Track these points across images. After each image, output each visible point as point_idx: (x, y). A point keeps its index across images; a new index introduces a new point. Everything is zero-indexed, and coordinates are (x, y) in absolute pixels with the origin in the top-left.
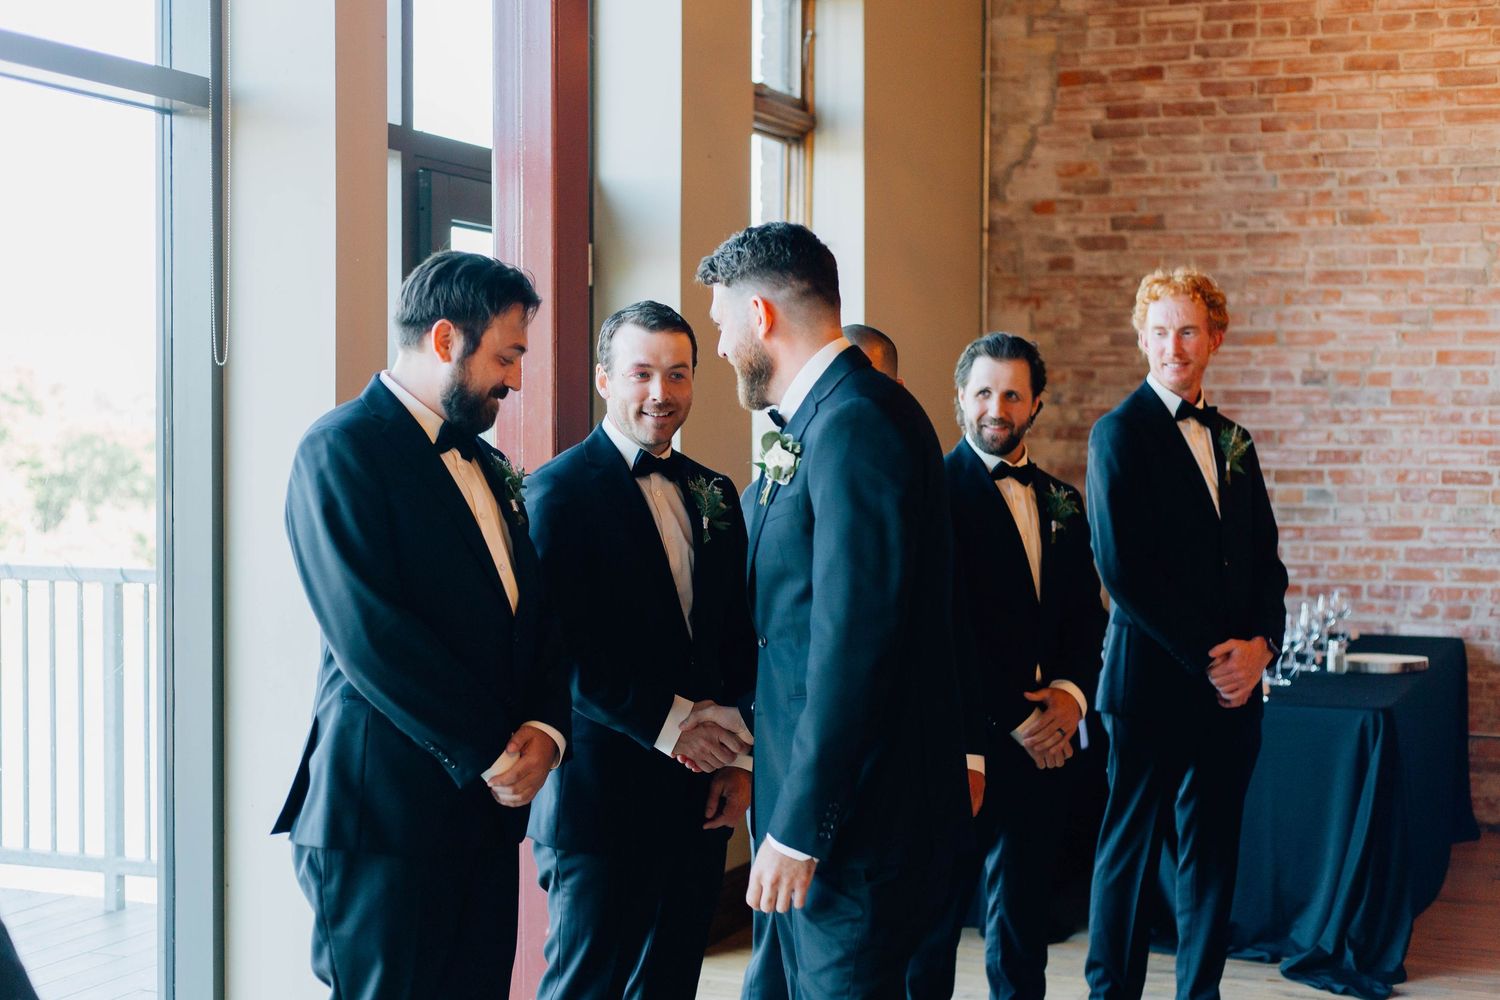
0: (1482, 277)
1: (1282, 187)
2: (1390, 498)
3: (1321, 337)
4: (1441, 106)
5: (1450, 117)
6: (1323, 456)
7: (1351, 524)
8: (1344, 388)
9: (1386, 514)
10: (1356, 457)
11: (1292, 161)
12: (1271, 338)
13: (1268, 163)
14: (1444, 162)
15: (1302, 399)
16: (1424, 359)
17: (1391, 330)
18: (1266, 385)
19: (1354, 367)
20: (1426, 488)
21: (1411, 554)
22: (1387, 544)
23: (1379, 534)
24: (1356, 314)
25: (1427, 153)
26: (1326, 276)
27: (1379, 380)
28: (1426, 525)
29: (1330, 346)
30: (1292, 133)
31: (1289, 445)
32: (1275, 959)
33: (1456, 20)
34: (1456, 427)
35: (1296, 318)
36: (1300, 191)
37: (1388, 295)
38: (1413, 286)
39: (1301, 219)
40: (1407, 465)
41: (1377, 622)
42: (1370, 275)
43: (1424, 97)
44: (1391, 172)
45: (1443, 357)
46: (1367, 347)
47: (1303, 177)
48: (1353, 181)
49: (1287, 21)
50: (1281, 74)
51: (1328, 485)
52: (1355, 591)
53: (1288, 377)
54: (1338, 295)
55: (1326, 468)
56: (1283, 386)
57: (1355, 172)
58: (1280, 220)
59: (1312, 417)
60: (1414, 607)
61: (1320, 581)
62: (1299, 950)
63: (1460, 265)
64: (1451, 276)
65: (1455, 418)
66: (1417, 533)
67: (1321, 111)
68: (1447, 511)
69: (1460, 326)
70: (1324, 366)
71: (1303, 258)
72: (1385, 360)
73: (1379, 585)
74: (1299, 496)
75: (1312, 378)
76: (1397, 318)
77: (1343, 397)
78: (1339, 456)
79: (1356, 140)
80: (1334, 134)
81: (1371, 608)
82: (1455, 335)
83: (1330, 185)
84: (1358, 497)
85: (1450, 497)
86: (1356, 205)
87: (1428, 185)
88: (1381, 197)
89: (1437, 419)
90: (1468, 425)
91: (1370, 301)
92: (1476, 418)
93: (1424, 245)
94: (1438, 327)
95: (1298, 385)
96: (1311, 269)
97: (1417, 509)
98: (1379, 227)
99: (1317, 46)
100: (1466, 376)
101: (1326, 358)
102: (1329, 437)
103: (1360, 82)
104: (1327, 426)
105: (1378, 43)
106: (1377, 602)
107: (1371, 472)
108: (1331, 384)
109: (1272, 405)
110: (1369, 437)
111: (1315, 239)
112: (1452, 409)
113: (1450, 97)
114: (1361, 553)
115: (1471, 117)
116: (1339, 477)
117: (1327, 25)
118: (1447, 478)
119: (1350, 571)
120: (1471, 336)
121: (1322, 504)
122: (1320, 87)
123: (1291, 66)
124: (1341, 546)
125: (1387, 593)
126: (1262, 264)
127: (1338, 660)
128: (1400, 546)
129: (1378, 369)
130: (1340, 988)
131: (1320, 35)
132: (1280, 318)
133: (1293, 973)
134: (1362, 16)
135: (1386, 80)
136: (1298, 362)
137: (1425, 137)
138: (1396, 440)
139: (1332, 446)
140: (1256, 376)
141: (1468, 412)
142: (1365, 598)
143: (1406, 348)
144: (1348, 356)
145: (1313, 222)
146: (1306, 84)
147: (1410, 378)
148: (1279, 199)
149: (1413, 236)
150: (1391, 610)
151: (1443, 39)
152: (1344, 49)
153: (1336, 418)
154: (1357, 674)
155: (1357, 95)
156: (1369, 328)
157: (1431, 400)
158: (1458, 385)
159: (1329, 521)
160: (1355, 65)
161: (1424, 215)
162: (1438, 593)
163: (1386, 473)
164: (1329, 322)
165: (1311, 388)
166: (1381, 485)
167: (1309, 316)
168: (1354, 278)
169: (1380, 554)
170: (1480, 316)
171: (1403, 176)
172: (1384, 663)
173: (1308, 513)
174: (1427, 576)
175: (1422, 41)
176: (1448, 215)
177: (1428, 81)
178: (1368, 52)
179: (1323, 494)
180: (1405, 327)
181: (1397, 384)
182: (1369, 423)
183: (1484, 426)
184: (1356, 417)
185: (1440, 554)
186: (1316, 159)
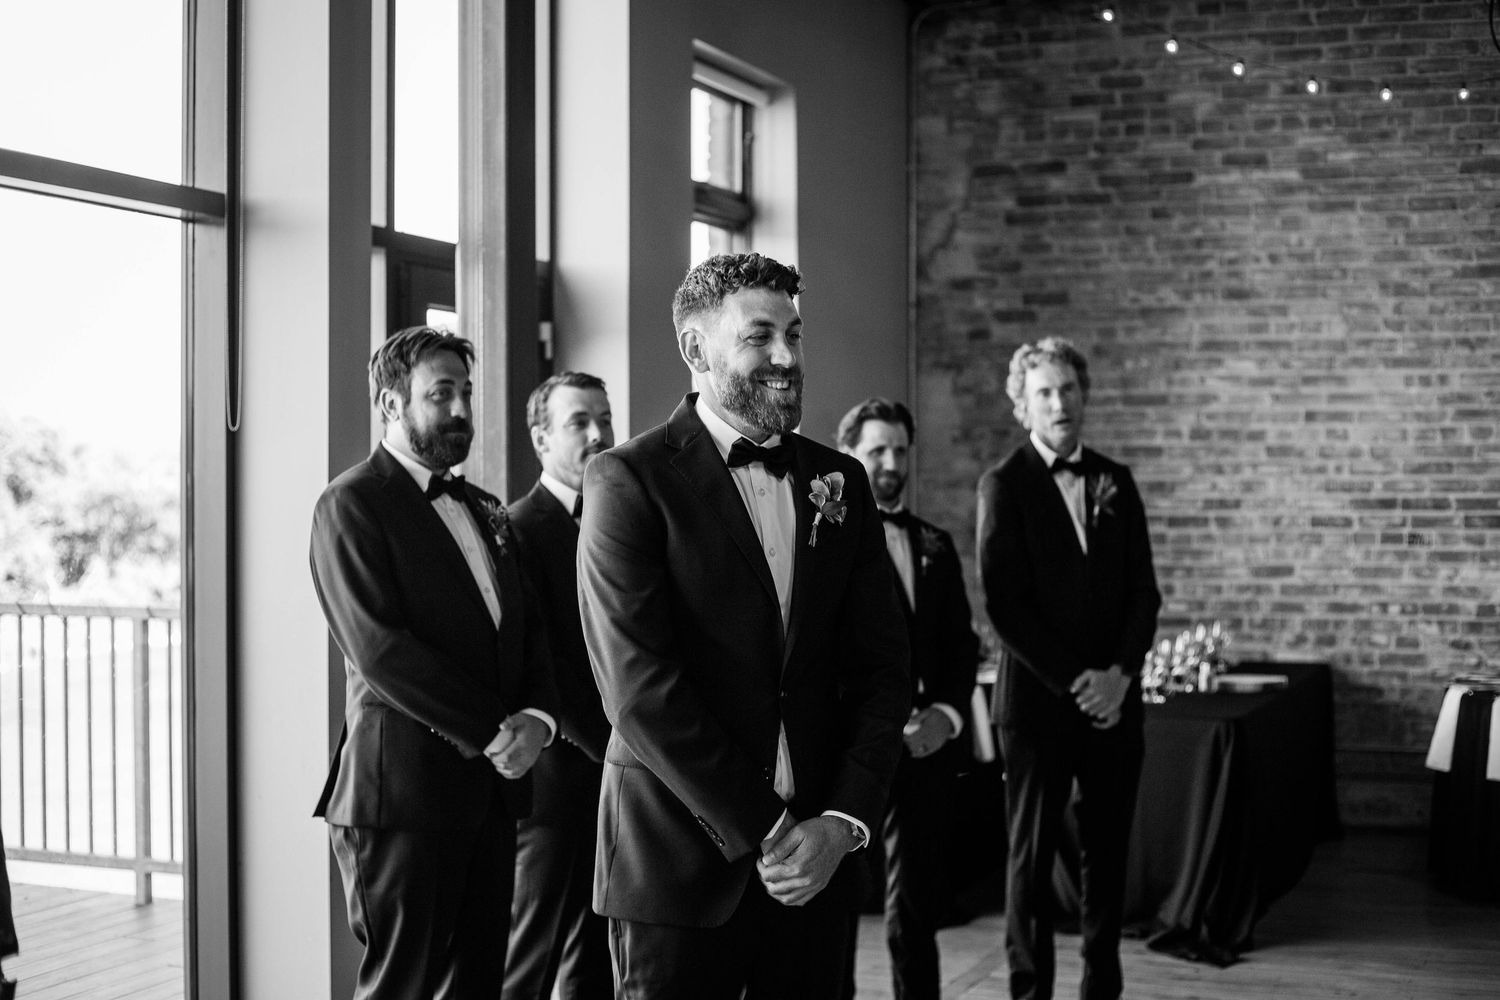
0: (1340, 346)
1: (1170, 267)
2: (1266, 540)
3: (1206, 399)
4: (1304, 197)
5: (1312, 207)
6: (1209, 504)
7: (1233, 563)
8: (1227, 443)
9: (1263, 555)
10: (1237, 504)
11: (1178, 245)
12: (1161, 400)
13: (1158, 246)
14: (1308, 245)
15: (1189, 453)
16: (1293, 418)
17: (1265, 393)
18: (1158, 441)
19: (1235, 425)
20: (1296, 531)
21: (1285, 590)
22: (1263, 581)
23: (1257, 572)
24: (1235, 379)
25: (1294, 238)
26: (1208, 345)
27: (1256, 436)
28: (1298, 564)
29: (1214, 407)
30: (1177, 221)
31: (1179, 493)
32: (1143, 936)
33: (1315, 123)
34: (1320, 479)
35: (1184, 382)
36: (1186, 271)
37: (1262, 362)
38: (1283, 354)
39: (1187, 295)
40: (1281, 511)
41: (1255, 649)
42: (1247, 345)
43: (1288, 189)
44: (1263, 255)
45: (1310, 417)
46: (1244, 407)
47: (1188, 259)
48: (1232, 262)
49: (1172, 122)
50: (1168, 168)
51: (1213, 529)
52: (1236, 624)
53: (1177, 434)
54: (1219, 362)
55: (1212, 514)
56: (1174, 442)
57: (1231, 254)
58: (1169, 296)
59: (1199, 469)
60: (1288, 636)
61: (1208, 614)
62: (1163, 925)
63: (1324, 335)
64: (1316, 346)
65: (1321, 470)
66: (1288, 571)
67: (1202, 200)
68: (1315, 552)
69: (1325, 390)
70: (1209, 425)
71: (1190, 329)
72: (1261, 419)
73: (1258, 617)
74: (1188, 539)
75: (1198, 434)
76: (1269, 382)
77: (1225, 452)
78: (1222, 504)
79: (1233, 227)
80: (1214, 221)
81: (1250, 638)
82: (1320, 397)
83: (1211, 265)
84: (1238, 540)
85: (1318, 540)
86: (1234, 283)
87: (1292, 265)
88: (1255, 275)
89: (1306, 471)
90: (1332, 475)
91: (1247, 367)
92: (1339, 469)
93: (1293, 318)
94: (1306, 390)
95: (1186, 441)
96: (1196, 339)
97: (1290, 550)
98: (1254, 303)
99: (1198, 145)
100: (1331, 433)
101: (1211, 417)
102: (1214, 487)
103: (1234, 176)
104: (1211, 477)
105: (1250, 142)
106: (1257, 633)
107: (1250, 518)
108: (1215, 438)
109: (1164, 460)
110: (1248, 487)
111: (1199, 312)
112: (1317, 462)
113: (1311, 190)
114: (1242, 589)
115: (1329, 207)
116: (1223, 522)
117: (1207, 126)
118: (1316, 522)
119: (1232, 606)
120: (1333, 398)
121: (1207, 546)
122: (1202, 180)
123: (1176, 162)
124: (1224, 583)
125: (1265, 624)
126: (1154, 334)
127: (1209, 681)
128: (1276, 583)
129: (1255, 426)
130: (1194, 956)
131: (1200, 135)
132: (1170, 382)
133: (1156, 947)
134: (1236, 119)
135: (1257, 175)
136: (1186, 421)
137: (1292, 224)
138: (1271, 488)
139: (1215, 495)
140: (1151, 434)
141: (1331, 464)
142: (1246, 629)
143: (1279, 408)
144: (1229, 415)
145: (1198, 299)
146: (1189, 177)
147: (1283, 435)
148: (1167, 278)
149: (1282, 311)
150: (1268, 639)
151: (1305, 139)
152: (1220, 146)
153: (1219, 470)
154: (1226, 693)
155: (1233, 187)
156: (1247, 391)
157: (1301, 454)
158: (1323, 440)
159: (1214, 561)
160: (1231, 161)
161: (1290, 293)
162: (1309, 624)
163: (1264, 519)
164: (1213, 385)
165: (1198, 444)
166: (1259, 529)
167: (1198, 380)
168: (1233, 347)
169: (1259, 590)
170: (1341, 380)
171: (1273, 258)
172: (1248, 682)
173: (1197, 554)
174: (1298, 608)
175: (1286, 141)
176: (1312, 292)
177: (1293, 176)
178: (1242, 150)
179: (1208, 538)
180: (1277, 390)
181: (1272, 440)
182: (1248, 474)
183: (1346, 477)
184: (1237, 469)
185: (1310, 589)
186: (1199, 243)
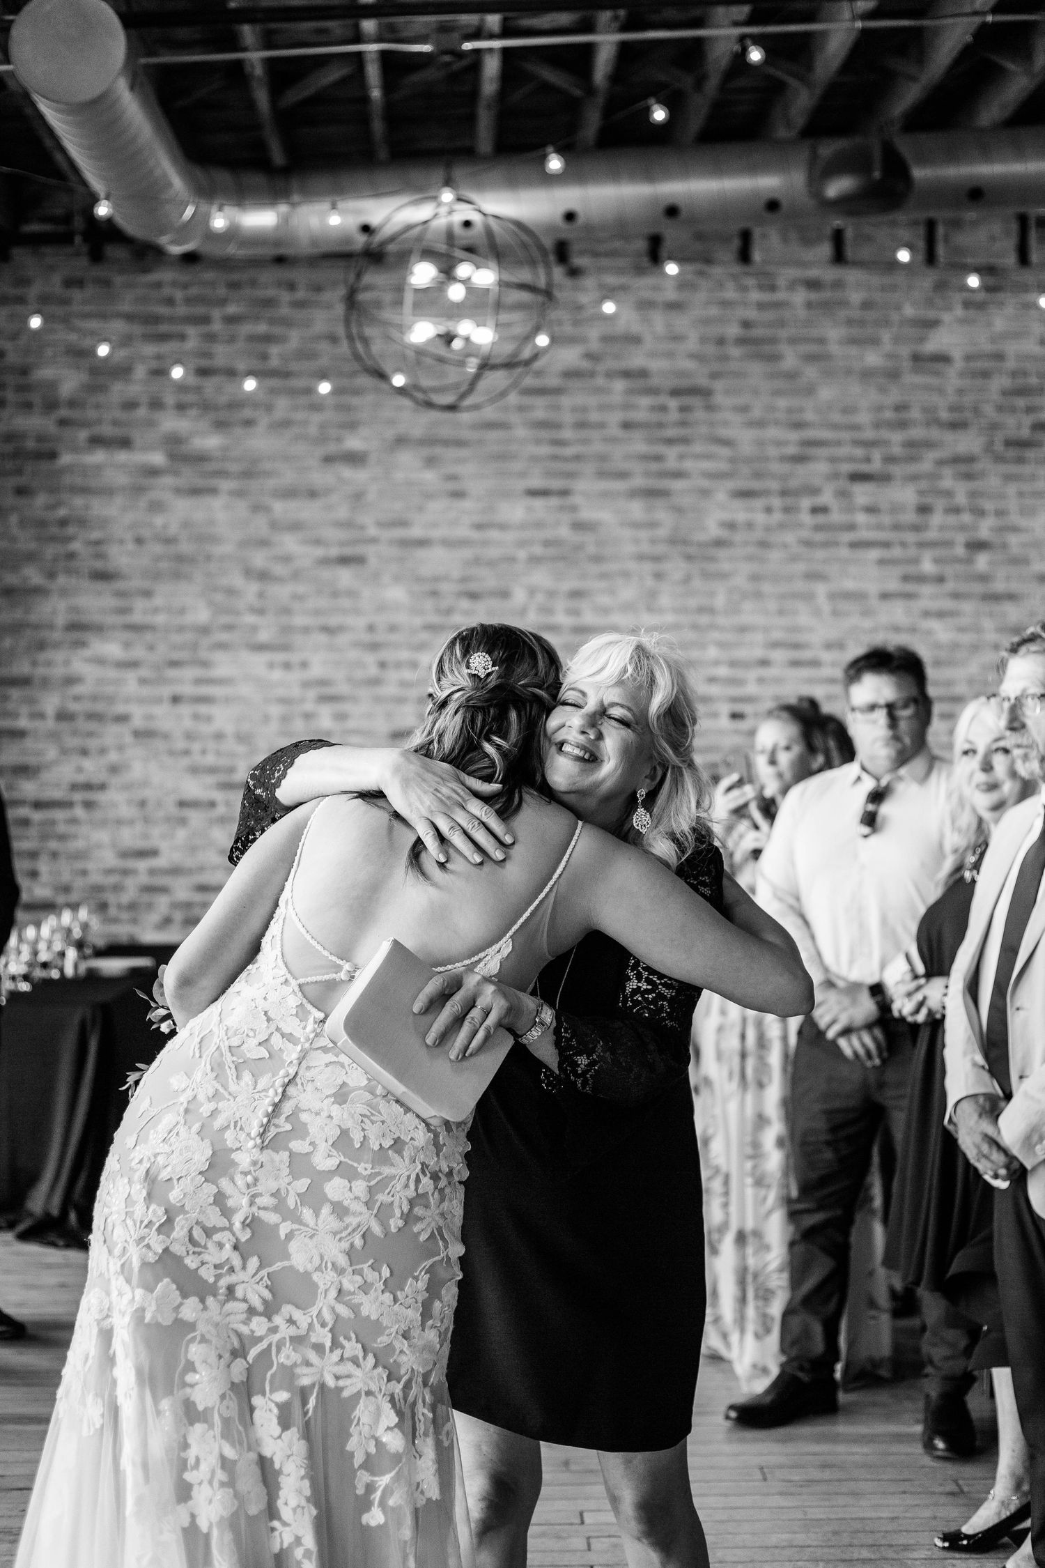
0: (204, 630)
1: (33, 546)
2: (131, 822)
3: (70, 681)
4: (168, 480)
5: (178, 491)
6: (74, 787)
7: (99, 846)
8: (92, 726)
9: (129, 837)
10: (102, 787)
11: (42, 524)
12: (24, 682)
13: (23, 523)
14: (173, 529)
15: (54, 736)
16: (158, 701)
17: (131, 677)
18: (23, 723)
19: (99, 707)
20: (161, 814)
21: (152, 872)
22: (131, 864)
23: (125, 854)
24: (100, 661)
25: (159, 521)
26: (74, 627)
27: (122, 719)
28: (163, 846)
29: (78, 689)
30: (41, 500)
31: (46, 776)
32: (11, 1226)
33: (181, 407)
34: (185, 762)
35: (49, 664)
36: (50, 551)
37: (127, 645)
38: (148, 637)
39: (51, 575)
40: (147, 793)
41: (123, 932)
42: (113, 627)
43: (153, 472)
44: (129, 536)
45: (176, 700)
46: (109, 689)
47: (53, 539)
48: (98, 543)
49: (36, 398)
50: (30, 444)
51: (79, 812)
52: (102, 907)
53: (41, 716)
54: (81, 644)
55: (78, 797)
56: (38, 724)
57: (95, 535)
58: (33, 576)
59: (64, 752)
60: (155, 917)
61: (74, 897)
62: (31, 1215)
63: (189, 619)
64: (181, 629)
65: (187, 752)
66: (153, 853)
67: (67, 480)
68: (181, 834)
69: (189, 673)
70: (74, 707)
71: (55, 610)
72: (127, 700)
73: (125, 898)
74: (53, 823)
75: (64, 716)
76: (133, 664)
77: (90, 734)
78: (88, 787)
79: (98, 508)
80: (79, 501)
81: (115, 921)
82: (185, 680)
83: (76, 546)
84: (103, 823)
85: (183, 821)
86: (99, 565)
87: (158, 549)
88: (121, 557)
89: (172, 753)
90: (197, 759)
91: (112, 649)
92: (204, 752)
93: (158, 601)
94: (172, 673)
95: (50, 723)
96: (61, 620)
97: (156, 831)
98: (119, 585)
99: (63, 423)
100: (196, 717)
101: (77, 698)
102: (80, 770)
103: (98, 457)
104: (76, 760)
105: (115, 423)
106: (125, 916)
107: (116, 800)
108: (82, 724)
109: (29, 743)
110: (114, 769)
111: (64, 593)
112: (180, 744)
113: (176, 473)
114: (109, 872)
115: (195, 492)
116: (89, 805)
117: (72, 403)
118: (182, 804)
119: (98, 889)
120: (199, 681)
121: (72, 829)
122: (66, 459)
123: (40, 438)
124: (90, 866)
125: (132, 906)
126: (18, 614)
127: (76, 966)
128: (142, 865)
129: (120, 709)
130: (61, 1243)
131: (64, 412)
132: (34, 664)
133: (24, 1237)
134: (101, 398)
135: (122, 456)
136: (51, 703)
137: (157, 507)
138: (137, 770)
139: (81, 778)
140: (15, 715)
141: (196, 747)
142: (113, 911)
143: (146, 691)
144: (95, 698)
145: (62, 580)
146: (53, 455)
147: (150, 717)
148: (31, 557)
149: (147, 594)
150: (134, 921)
151: (171, 423)
152: (85, 424)
153: (84, 752)
154: (93, 977)
155: (98, 468)
156: (112, 673)
157: (166, 736)
158: (188, 723)
159: (79, 844)
160: (97, 441)
161: (157, 576)
162: (175, 905)
163: (129, 802)
164: (79, 666)
165: (64, 726)
166: (125, 811)
167: (60, 662)
168: (99, 629)
169: (126, 872)
170: (205, 664)
171: (139, 541)
172: (114, 966)
173: (62, 838)
174: (163, 890)
175: (151, 424)
176: (177, 576)
177: (157, 458)
178: (107, 430)
179: (74, 821)
180: (144, 672)
181: (138, 722)
182: (113, 757)
183: (210, 759)
184: (103, 751)
185: (176, 871)
186: (63, 523)
